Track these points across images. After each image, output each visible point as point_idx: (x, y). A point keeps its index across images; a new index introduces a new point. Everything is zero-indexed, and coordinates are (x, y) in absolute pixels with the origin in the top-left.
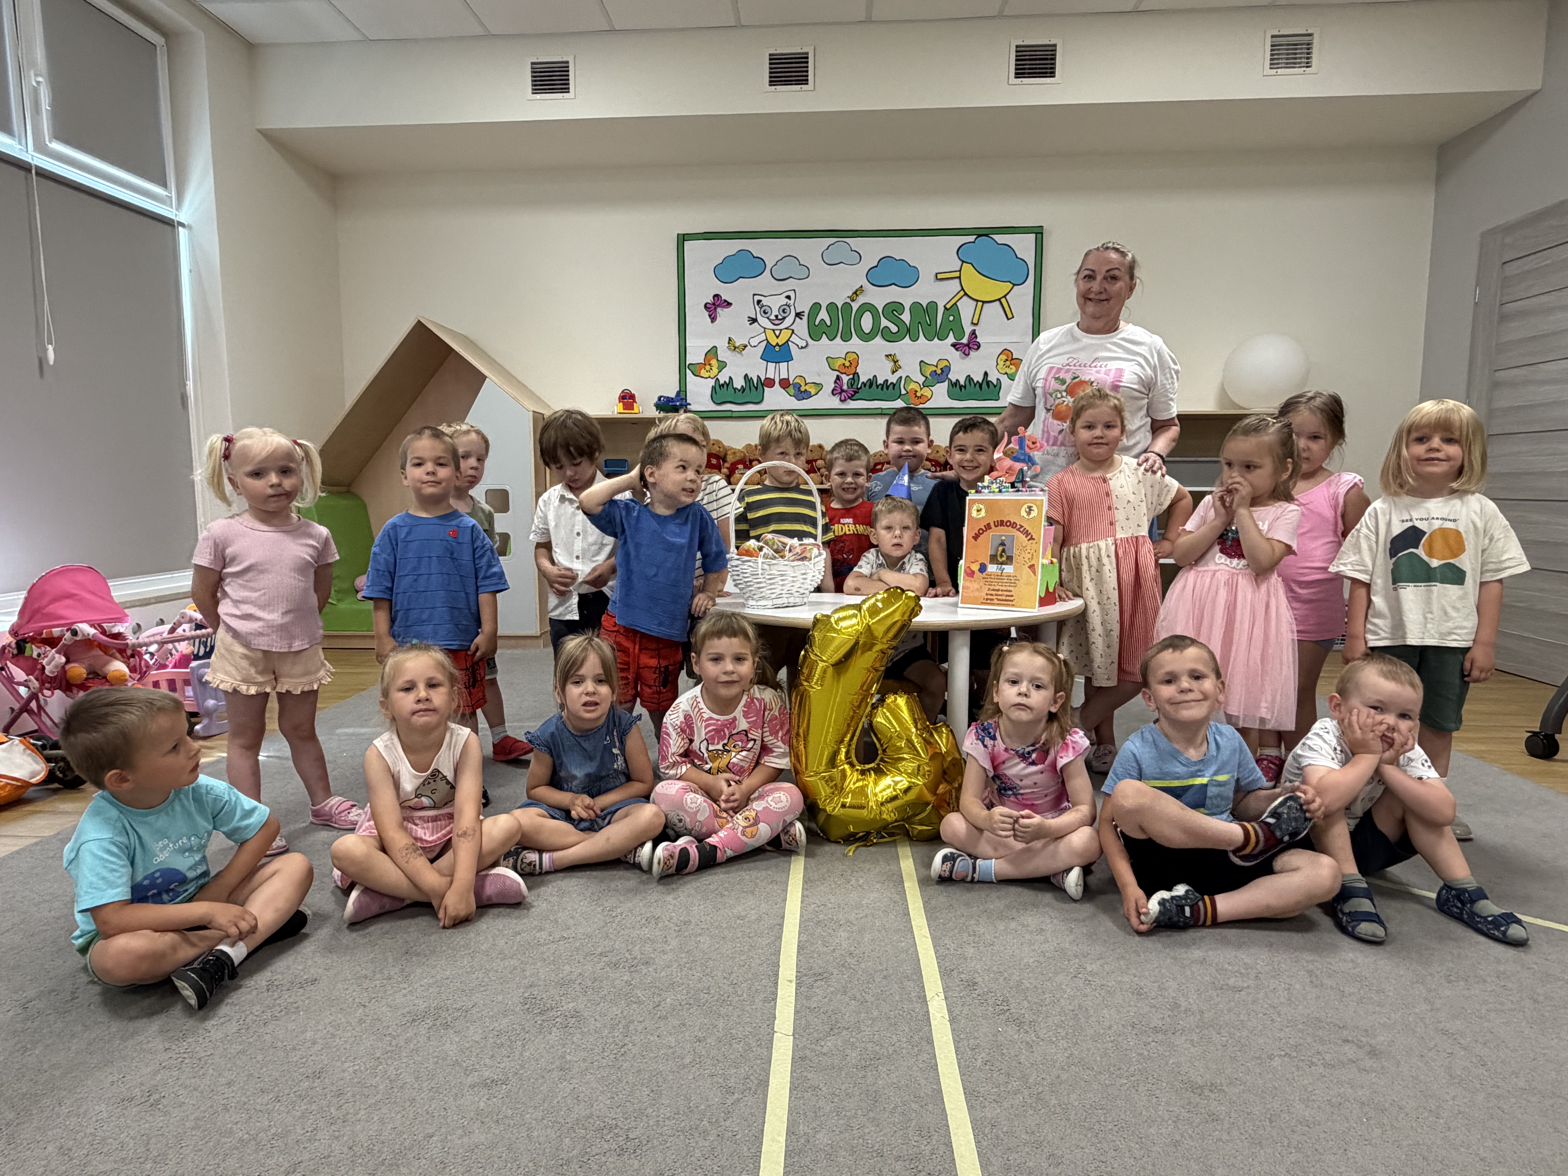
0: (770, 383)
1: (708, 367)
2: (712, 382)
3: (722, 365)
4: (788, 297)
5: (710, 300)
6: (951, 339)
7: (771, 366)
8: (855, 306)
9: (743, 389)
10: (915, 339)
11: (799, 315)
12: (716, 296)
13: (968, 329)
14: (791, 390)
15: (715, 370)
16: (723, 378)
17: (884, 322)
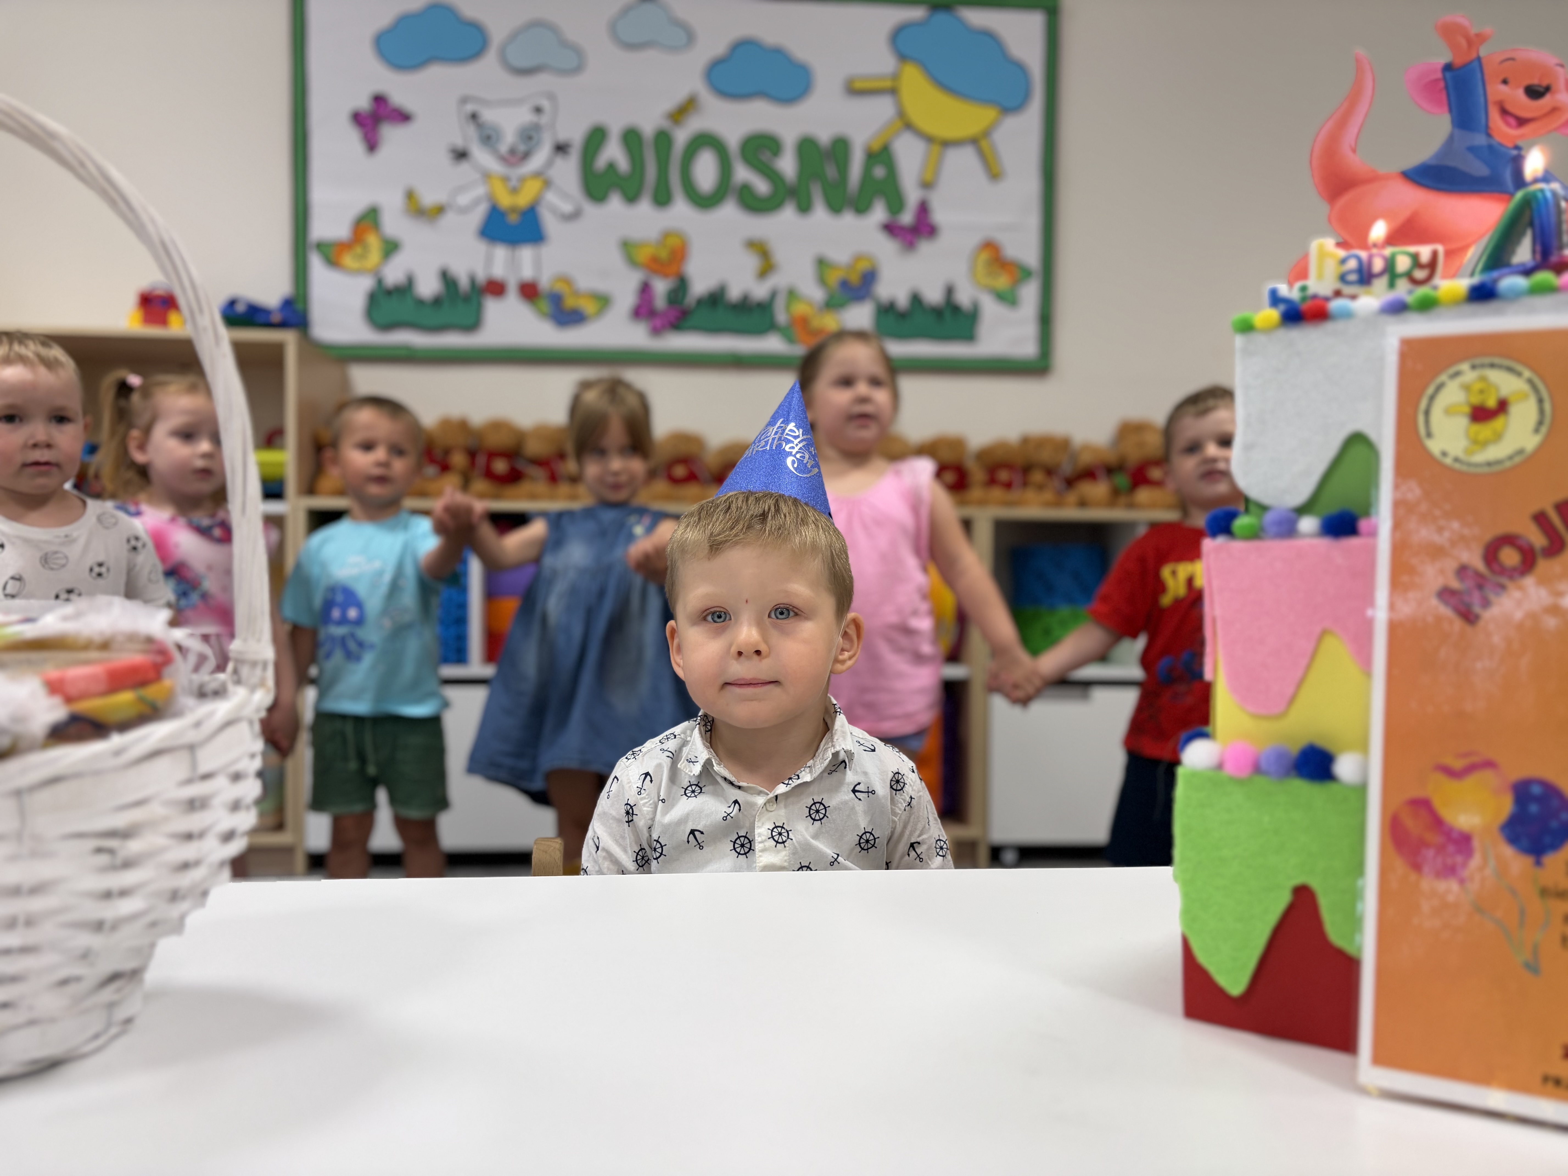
0: (496, 288)
1: (358, 250)
2: (366, 283)
3: (391, 248)
4: (538, 110)
5: (363, 103)
6: (879, 214)
7: (501, 253)
8: (681, 136)
9: (437, 302)
10: (805, 208)
11: (561, 148)
12: (379, 100)
13: (913, 196)
14: (545, 305)
15: (374, 256)
16: (393, 274)
17: (742, 174)
